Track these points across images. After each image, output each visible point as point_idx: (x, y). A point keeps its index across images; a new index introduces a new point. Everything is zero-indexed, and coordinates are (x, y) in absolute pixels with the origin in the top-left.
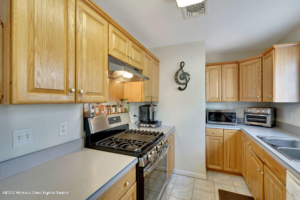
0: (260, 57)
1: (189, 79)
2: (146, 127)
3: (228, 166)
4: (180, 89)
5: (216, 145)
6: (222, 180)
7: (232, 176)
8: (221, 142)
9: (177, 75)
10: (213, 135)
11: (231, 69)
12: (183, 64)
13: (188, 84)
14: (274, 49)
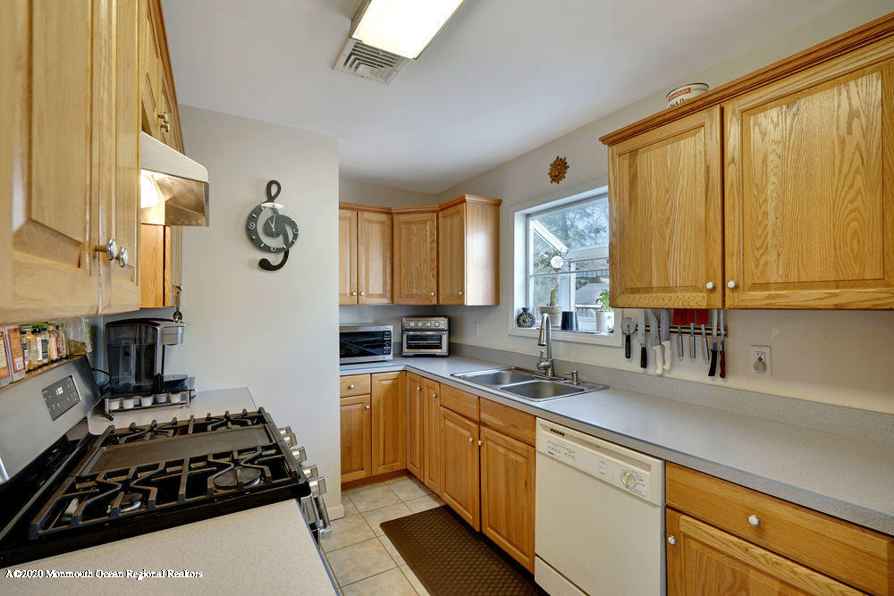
0: (434, 212)
1: (295, 236)
2: (139, 407)
3: (382, 462)
4: (265, 265)
5: (356, 418)
6: (375, 501)
7: (387, 482)
8: (368, 407)
9: (255, 220)
10: (350, 392)
11: (378, 225)
12: (274, 189)
13: (292, 251)
14: (465, 201)
